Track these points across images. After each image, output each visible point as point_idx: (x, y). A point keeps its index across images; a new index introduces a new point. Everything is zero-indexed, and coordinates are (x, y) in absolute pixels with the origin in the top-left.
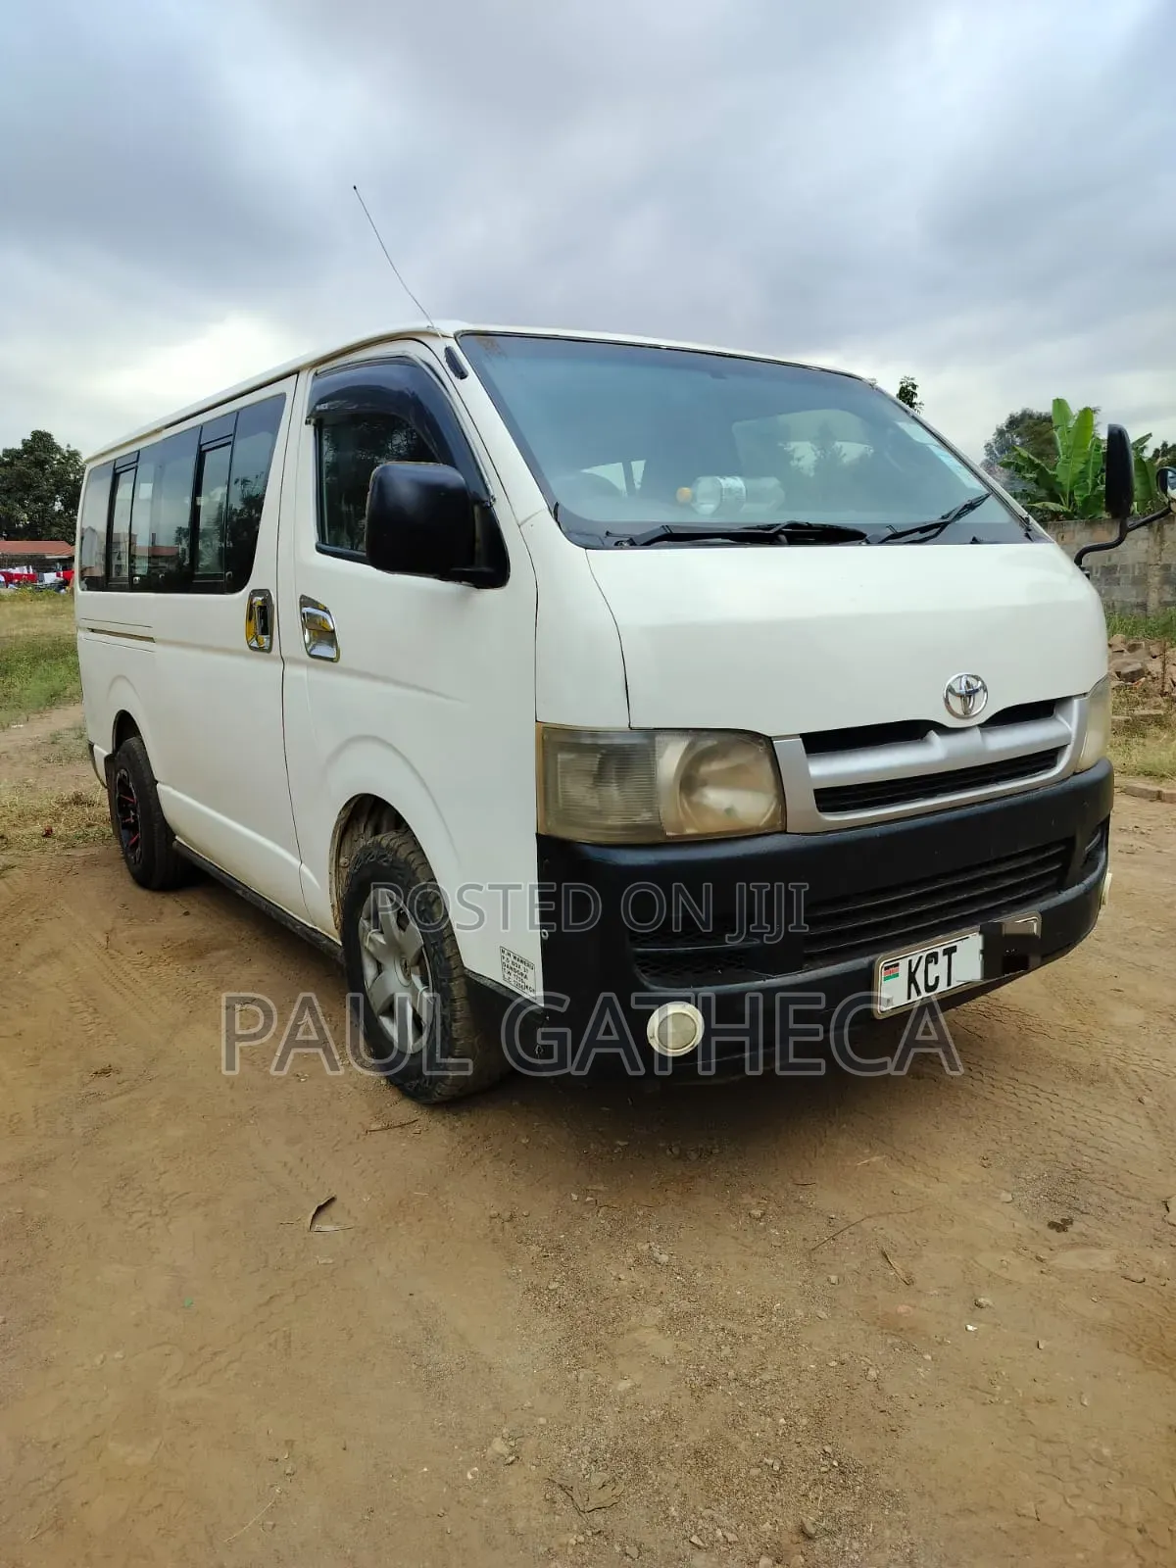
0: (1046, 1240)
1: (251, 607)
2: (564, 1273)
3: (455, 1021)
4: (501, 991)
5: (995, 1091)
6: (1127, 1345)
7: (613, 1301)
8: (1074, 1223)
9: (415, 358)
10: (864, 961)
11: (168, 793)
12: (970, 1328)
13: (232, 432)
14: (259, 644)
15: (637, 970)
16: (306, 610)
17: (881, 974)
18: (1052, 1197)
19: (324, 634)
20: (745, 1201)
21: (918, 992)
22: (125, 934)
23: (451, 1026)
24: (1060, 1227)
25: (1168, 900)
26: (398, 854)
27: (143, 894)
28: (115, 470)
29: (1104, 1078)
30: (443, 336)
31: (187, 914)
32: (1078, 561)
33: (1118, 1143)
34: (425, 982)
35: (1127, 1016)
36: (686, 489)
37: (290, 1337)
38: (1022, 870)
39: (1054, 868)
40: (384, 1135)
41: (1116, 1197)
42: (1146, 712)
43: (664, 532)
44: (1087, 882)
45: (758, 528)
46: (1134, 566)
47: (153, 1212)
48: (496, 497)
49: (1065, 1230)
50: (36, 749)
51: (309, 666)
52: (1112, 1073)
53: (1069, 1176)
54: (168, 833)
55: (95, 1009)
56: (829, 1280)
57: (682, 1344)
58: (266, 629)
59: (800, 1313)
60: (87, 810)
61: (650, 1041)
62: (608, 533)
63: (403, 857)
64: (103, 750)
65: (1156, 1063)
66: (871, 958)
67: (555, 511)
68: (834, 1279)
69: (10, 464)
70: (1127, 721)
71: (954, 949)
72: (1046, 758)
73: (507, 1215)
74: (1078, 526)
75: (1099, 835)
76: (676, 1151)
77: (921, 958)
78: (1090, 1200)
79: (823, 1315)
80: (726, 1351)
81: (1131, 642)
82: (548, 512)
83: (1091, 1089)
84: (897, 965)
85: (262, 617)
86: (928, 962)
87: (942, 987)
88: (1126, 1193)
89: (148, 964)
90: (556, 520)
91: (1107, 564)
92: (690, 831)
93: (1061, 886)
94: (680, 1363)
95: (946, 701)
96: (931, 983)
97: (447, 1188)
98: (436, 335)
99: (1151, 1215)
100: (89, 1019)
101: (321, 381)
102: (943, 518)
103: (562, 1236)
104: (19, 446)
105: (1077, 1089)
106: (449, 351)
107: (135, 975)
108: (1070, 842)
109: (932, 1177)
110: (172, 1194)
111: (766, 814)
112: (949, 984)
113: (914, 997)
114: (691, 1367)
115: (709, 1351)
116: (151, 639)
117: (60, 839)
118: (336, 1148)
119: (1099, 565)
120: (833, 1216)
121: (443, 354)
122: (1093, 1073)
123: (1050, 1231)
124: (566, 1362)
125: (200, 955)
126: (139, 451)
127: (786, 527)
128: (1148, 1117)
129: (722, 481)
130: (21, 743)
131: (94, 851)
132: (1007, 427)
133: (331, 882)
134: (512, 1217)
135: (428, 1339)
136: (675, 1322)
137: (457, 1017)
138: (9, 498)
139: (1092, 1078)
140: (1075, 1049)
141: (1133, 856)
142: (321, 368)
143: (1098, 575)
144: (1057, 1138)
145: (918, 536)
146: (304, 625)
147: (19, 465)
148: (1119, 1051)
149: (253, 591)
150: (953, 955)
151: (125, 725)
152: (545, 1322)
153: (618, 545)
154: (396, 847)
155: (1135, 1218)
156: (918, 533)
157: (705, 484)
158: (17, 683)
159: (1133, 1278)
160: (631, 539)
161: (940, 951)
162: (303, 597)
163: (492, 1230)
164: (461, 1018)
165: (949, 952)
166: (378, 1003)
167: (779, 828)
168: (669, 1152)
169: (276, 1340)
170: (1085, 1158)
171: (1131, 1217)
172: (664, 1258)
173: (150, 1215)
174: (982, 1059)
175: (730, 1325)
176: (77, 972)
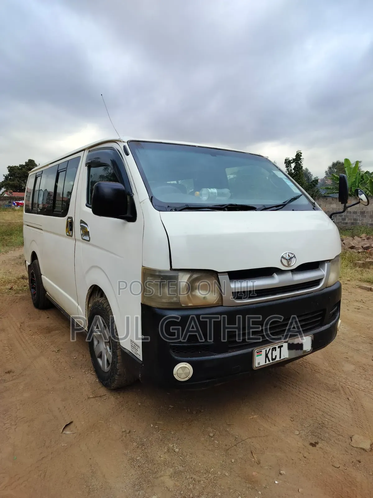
0: (308, 450)
1: (68, 221)
2: (143, 454)
3: (118, 363)
4: (130, 354)
5: (300, 393)
6: (330, 492)
7: (157, 465)
8: (319, 444)
9: (115, 148)
10: (250, 350)
11: (44, 279)
12: (276, 482)
13: (66, 167)
14: (69, 234)
15: (171, 352)
16: (82, 224)
17: (256, 354)
18: (313, 433)
19: (86, 233)
20: (209, 430)
21: (269, 361)
22: (27, 324)
23: (116, 365)
24: (313, 445)
25: (368, 326)
26: (104, 306)
27: (36, 310)
28: (36, 176)
29: (338, 390)
30: (123, 142)
31: (48, 318)
32: (330, 217)
33: (338, 414)
34: (110, 349)
35: (349, 367)
36: (197, 192)
37: (46, 473)
38: (308, 319)
39: (319, 319)
40: (93, 399)
41: (334, 435)
42: (370, 260)
43: (186, 207)
44: (331, 324)
45: (219, 206)
46: (370, 212)
47: (12, 424)
48: (134, 193)
49: (315, 446)
50: (14, 260)
51: (82, 242)
52: (341, 389)
53: (319, 426)
54: (45, 291)
55: (11, 350)
56: (231, 461)
57: (177, 483)
58: (71, 230)
59: (219, 473)
60: (25, 281)
61: (175, 376)
62: (168, 206)
63: (105, 307)
64: (28, 263)
65: (356, 385)
66: (252, 349)
67: (151, 199)
68: (233, 461)
69: (21, 169)
70: (363, 263)
71: (282, 346)
72: (316, 282)
73: (128, 431)
74: (353, 199)
75: (336, 308)
76: (189, 411)
77: (270, 349)
78: (325, 435)
79: (227, 474)
80: (191, 486)
81: (368, 237)
82: (149, 199)
83: (333, 394)
84: (261, 351)
85: (70, 226)
86: (272, 350)
87: (278, 359)
88: (338, 433)
89: (32, 334)
90: (151, 202)
91: (362, 211)
92: (190, 305)
93: (322, 325)
94: (175, 490)
95: (281, 261)
96: (274, 357)
97: (110, 420)
98: (121, 141)
99: (345, 442)
100: (9, 353)
101: (90, 153)
102: (284, 203)
103: (145, 440)
104: (24, 164)
105: (328, 394)
106: (124, 147)
107: (27, 338)
108: (324, 310)
109: (273, 424)
110: (20, 417)
111: (215, 300)
112: (280, 358)
113: (268, 362)
114: (178, 492)
115: (185, 486)
116: (41, 229)
117: (15, 290)
118: (77, 404)
119: (360, 211)
120: (237, 437)
121: (123, 147)
122: (334, 388)
123: (310, 446)
124: (136, 487)
125: (49, 332)
126: (43, 171)
127: (229, 205)
128: (350, 405)
129: (209, 190)
130: (10, 258)
131: (24, 295)
132: (332, 166)
133: (86, 312)
134: (130, 432)
135: (92, 476)
136: (177, 474)
137: (119, 362)
138: (20, 180)
139: (333, 389)
140: (330, 379)
141: (359, 310)
142: (91, 149)
143: (359, 214)
144: (318, 411)
145: (275, 208)
146: (81, 229)
147: (24, 170)
148: (344, 380)
149: (68, 217)
150: (282, 348)
151: (34, 256)
152: (133, 472)
153: (171, 210)
154: (103, 303)
155: (340, 443)
156: (275, 207)
157: (204, 191)
158: (14, 238)
159: (335, 466)
160: (176, 209)
161: (277, 347)
162: (81, 220)
163: (122, 436)
164: (120, 362)
165: (280, 347)
166: (97, 354)
167: (220, 305)
168: (186, 410)
169: (41, 474)
170: (326, 419)
171: (338, 443)
172: (177, 450)
173: (11, 425)
174: (298, 381)
175: (194, 477)
176: (9, 336)
